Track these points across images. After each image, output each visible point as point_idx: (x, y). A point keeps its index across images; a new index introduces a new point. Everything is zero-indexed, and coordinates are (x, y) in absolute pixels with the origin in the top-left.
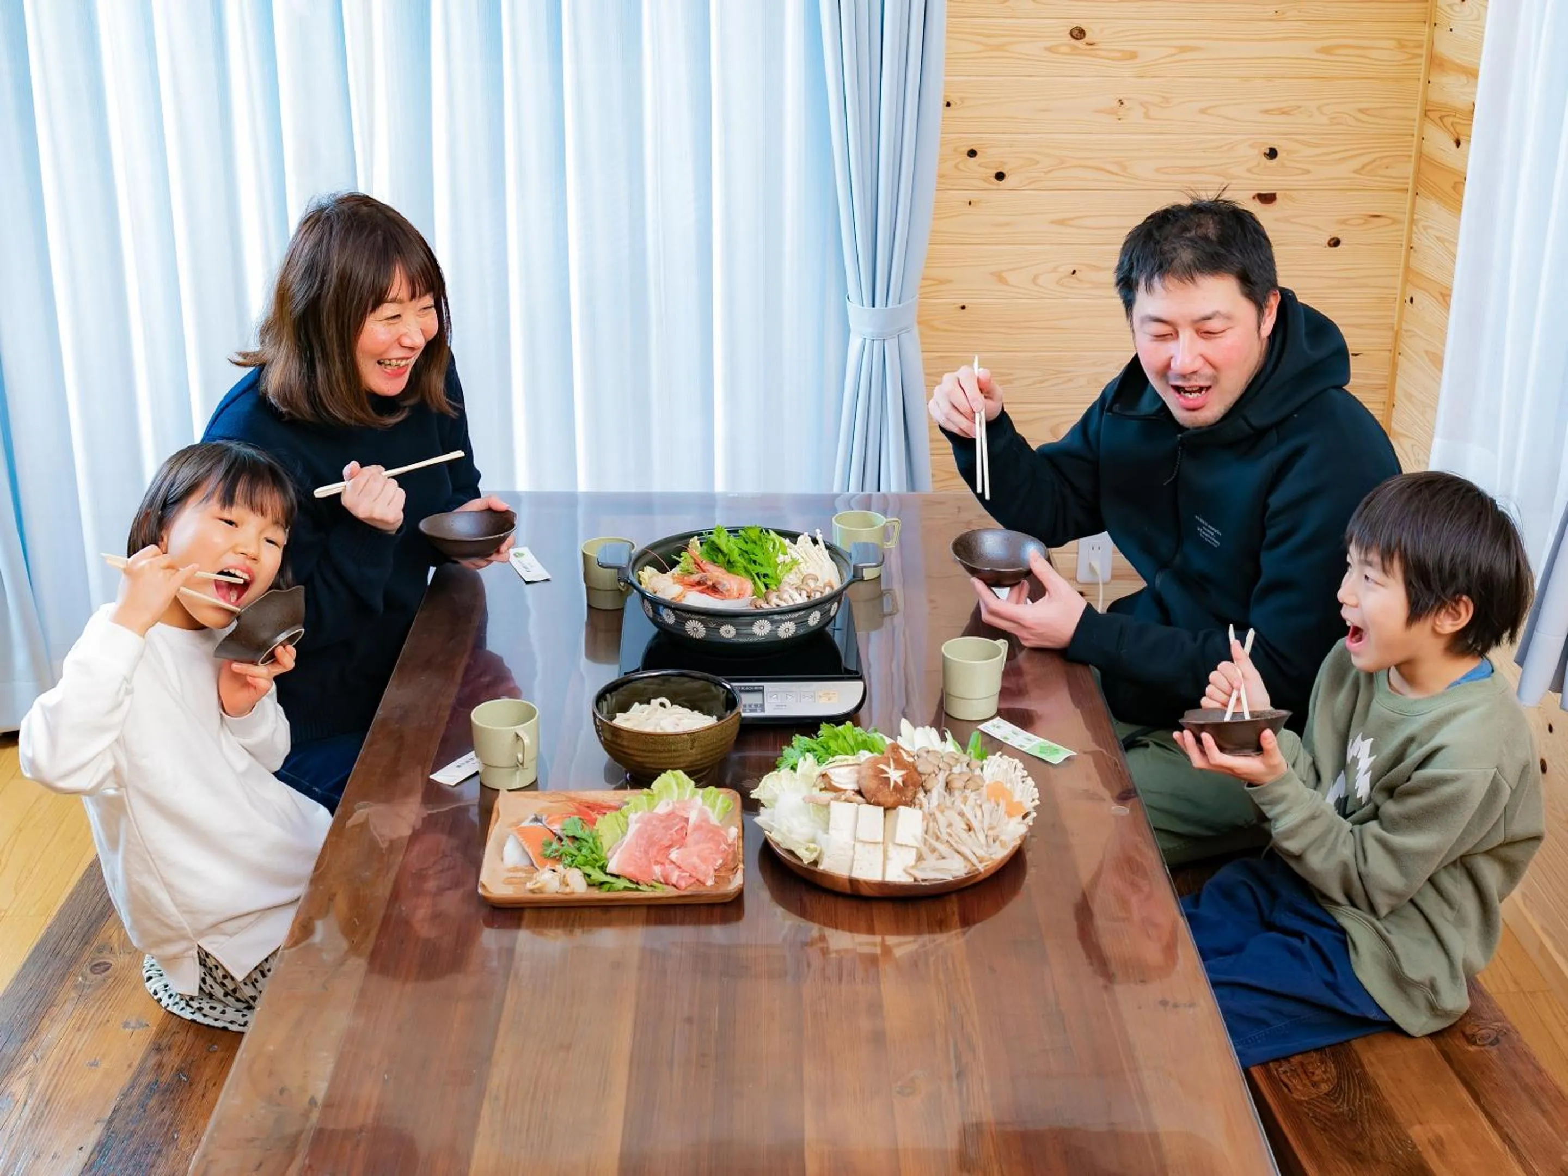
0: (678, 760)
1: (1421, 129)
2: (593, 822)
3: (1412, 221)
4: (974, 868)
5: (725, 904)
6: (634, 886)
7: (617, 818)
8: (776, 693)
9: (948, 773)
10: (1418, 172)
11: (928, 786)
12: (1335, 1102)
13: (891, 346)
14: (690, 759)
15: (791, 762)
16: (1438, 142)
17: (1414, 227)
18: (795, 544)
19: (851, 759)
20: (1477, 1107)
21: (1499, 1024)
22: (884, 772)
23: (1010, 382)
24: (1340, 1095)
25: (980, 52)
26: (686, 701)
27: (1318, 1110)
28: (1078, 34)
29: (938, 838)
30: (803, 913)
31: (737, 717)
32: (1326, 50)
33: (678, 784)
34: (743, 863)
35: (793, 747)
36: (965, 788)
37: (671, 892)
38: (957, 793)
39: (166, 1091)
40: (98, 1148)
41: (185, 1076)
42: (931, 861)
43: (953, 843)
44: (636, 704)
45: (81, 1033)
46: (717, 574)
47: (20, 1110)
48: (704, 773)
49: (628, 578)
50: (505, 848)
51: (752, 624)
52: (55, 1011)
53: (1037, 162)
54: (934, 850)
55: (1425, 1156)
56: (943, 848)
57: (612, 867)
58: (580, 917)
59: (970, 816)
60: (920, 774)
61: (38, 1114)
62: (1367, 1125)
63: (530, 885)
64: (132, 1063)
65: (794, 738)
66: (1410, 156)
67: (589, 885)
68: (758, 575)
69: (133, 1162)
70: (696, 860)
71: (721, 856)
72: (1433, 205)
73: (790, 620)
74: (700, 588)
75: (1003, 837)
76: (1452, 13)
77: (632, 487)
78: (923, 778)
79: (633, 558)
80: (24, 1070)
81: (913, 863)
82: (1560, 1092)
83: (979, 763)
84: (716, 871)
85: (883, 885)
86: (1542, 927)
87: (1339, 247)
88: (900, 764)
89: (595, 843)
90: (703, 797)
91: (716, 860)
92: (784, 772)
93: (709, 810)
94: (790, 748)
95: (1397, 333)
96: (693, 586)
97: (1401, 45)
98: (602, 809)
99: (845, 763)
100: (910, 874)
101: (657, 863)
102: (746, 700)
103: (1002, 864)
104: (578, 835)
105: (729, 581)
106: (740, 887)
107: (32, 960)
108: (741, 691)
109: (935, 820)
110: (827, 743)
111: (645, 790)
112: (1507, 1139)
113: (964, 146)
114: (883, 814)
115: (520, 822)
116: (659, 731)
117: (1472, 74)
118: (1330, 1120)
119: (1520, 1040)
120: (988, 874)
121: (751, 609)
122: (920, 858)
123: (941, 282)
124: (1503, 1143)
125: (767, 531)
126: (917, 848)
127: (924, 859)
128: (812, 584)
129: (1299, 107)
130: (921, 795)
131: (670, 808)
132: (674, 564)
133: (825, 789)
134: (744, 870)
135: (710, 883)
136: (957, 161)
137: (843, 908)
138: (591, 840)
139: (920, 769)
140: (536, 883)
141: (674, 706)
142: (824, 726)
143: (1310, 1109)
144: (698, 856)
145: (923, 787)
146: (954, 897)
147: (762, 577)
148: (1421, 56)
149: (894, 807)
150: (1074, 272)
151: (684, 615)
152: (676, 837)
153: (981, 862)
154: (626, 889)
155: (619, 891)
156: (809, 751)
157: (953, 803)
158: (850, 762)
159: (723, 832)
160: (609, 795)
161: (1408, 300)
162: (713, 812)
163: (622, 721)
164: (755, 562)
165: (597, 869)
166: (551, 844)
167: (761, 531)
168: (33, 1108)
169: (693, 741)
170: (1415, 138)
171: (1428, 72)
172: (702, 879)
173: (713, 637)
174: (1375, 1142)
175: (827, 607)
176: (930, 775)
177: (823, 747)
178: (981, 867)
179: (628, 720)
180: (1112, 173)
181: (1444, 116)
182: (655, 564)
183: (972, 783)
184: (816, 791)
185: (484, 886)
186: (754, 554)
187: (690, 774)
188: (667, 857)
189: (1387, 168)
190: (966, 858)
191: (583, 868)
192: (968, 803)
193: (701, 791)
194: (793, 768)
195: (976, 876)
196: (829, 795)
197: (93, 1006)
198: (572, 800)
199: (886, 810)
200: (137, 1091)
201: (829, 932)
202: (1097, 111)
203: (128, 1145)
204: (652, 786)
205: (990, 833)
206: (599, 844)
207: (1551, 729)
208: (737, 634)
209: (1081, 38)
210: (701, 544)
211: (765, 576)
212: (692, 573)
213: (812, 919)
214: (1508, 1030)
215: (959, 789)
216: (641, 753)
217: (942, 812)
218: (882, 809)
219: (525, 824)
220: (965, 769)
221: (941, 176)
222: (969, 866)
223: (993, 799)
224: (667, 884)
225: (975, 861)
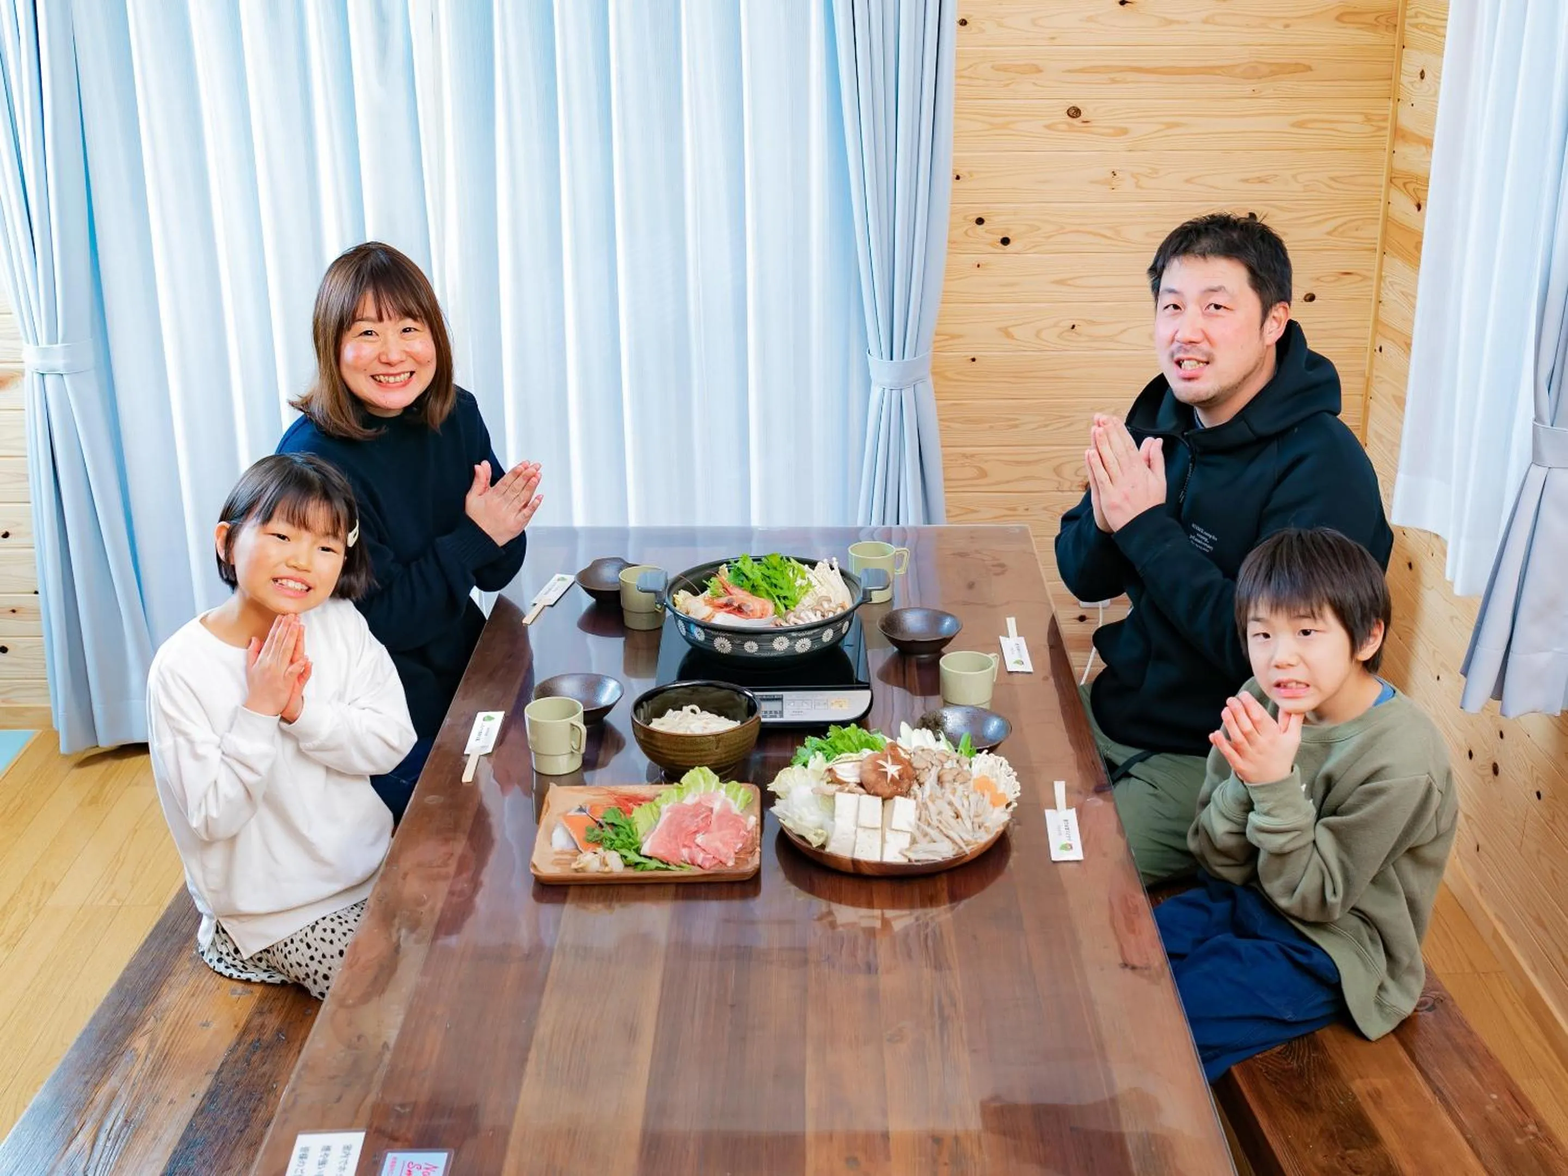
0: (705, 759)
1: (1387, 194)
2: (630, 811)
3: (1380, 278)
4: (961, 851)
5: (743, 883)
6: (664, 866)
7: (651, 809)
8: (793, 701)
9: (940, 768)
10: (1385, 232)
11: (921, 780)
12: (1285, 1059)
13: (907, 395)
14: (717, 757)
15: (804, 759)
16: (1402, 205)
17: (1382, 285)
18: (813, 569)
19: (855, 756)
20: (1413, 1064)
21: (1437, 993)
22: (883, 767)
23: (1016, 426)
24: (1290, 1052)
25: (988, 130)
26: (714, 708)
27: (1270, 1066)
28: (1075, 113)
29: (929, 824)
30: (811, 889)
31: (757, 721)
32: (1300, 125)
33: (704, 779)
34: (760, 846)
35: (805, 747)
36: (954, 780)
37: (697, 871)
38: (947, 785)
39: (267, 1047)
40: (208, 1096)
41: (283, 1035)
42: (923, 844)
43: (944, 830)
44: (670, 710)
45: (194, 998)
46: (741, 596)
47: (141, 1063)
48: (729, 770)
49: (664, 601)
50: (554, 834)
51: (772, 640)
52: (172, 980)
53: (1039, 229)
54: (926, 835)
55: (1364, 1105)
56: (933, 833)
57: (645, 850)
58: (618, 893)
59: (957, 804)
60: (915, 769)
61: (157, 1067)
62: (1313, 1079)
63: (574, 866)
64: (238, 1024)
65: (806, 739)
66: (1378, 219)
67: (626, 866)
68: (778, 597)
69: (238, 1107)
70: (719, 845)
71: (739, 841)
72: (1398, 263)
73: (806, 636)
74: (728, 609)
75: (987, 824)
76: (1412, 89)
77: (677, 522)
78: (918, 772)
79: (669, 583)
80: (145, 1029)
81: (907, 846)
82: (1487, 1051)
83: (968, 760)
84: (736, 853)
85: (881, 865)
86: (1496, 915)
87: (1315, 301)
88: (897, 760)
89: (631, 829)
90: (726, 791)
91: (736, 844)
92: (797, 767)
93: (732, 802)
94: (803, 748)
95: (1368, 380)
96: (721, 608)
97: (1368, 119)
98: (638, 800)
99: (850, 760)
100: (906, 856)
101: (685, 846)
102: (765, 707)
103: (987, 847)
104: (616, 823)
105: (753, 603)
106: (757, 867)
107: (153, 936)
108: (763, 700)
109: (927, 808)
110: (834, 742)
111: (676, 784)
112: (1437, 1091)
113: (972, 215)
114: (881, 803)
115: (567, 812)
116: (689, 733)
117: (1429, 143)
118: (1280, 1075)
119: (1454, 1006)
120: (975, 856)
121: (771, 627)
122: (914, 841)
123: (953, 337)
124: (1433, 1095)
125: (788, 559)
126: (911, 833)
127: (917, 843)
128: (826, 605)
129: (1276, 176)
130: (915, 787)
131: (697, 799)
132: (704, 588)
133: (832, 782)
134: (761, 853)
135: (731, 863)
136: (966, 227)
137: (846, 886)
138: (627, 827)
139: (915, 765)
140: (579, 864)
141: (704, 712)
142: (832, 728)
143: (1263, 1065)
144: (721, 841)
145: (918, 780)
146: (944, 877)
147: (782, 599)
148: (1385, 128)
149: (891, 798)
150: (1073, 327)
151: (712, 632)
152: (702, 824)
153: (967, 845)
154: (658, 868)
155: (651, 870)
156: (819, 750)
157: (943, 794)
158: (854, 759)
159: (743, 820)
160: (645, 789)
161: (1378, 349)
162: (735, 803)
163: (657, 725)
164: (776, 586)
165: (633, 852)
166: (593, 830)
167: (782, 558)
168: (153, 1061)
169: (718, 741)
170: (1382, 203)
171: (1393, 143)
172: (724, 860)
173: (739, 652)
174: (1319, 1094)
175: (839, 625)
176: (924, 769)
177: (831, 746)
178: (967, 850)
179: (663, 724)
180: (1105, 236)
181: (1407, 183)
182: (687, 588)
183: (961, 777)
184: (824, 783)
185: (534, 866)
186: (775, 579)
187: (716, 771)
188: (694, 842)
189: (1357, 230)
190: (954, 842)
191: (620, 850)
192: (957, 794)
193: (725, 785)
194: (805, 765)
195: (963, 857)
196: (834, 787)
197: (205, 976)
198: (613, 793)
199: (884, 800)
200: (241, 1048)
201: (835, 907)
202: (1092, 182)
203: (233, 1093)
204: (682, 781)
205: (976, 820)
206: (634, 830)
207: (1502, 735)
208: (759, 649)
209: (1077, 117)
210: (729, 571)
211: (785, 598)
212: (719, 597)
213: (819, 895)
214: (1445, 998)
215: (949, 782)
216: (672, 753)
217: (933, 801)
218: (879, 799)
219: (572, 813)
220: (955, 765)
221: (951, 242)
222: (957, 848)
223: (979, 791)
224: (693, 864)
225: (963, 845)
